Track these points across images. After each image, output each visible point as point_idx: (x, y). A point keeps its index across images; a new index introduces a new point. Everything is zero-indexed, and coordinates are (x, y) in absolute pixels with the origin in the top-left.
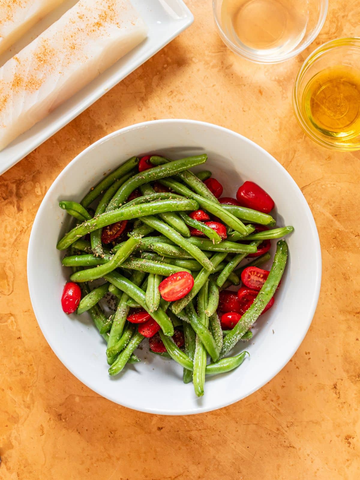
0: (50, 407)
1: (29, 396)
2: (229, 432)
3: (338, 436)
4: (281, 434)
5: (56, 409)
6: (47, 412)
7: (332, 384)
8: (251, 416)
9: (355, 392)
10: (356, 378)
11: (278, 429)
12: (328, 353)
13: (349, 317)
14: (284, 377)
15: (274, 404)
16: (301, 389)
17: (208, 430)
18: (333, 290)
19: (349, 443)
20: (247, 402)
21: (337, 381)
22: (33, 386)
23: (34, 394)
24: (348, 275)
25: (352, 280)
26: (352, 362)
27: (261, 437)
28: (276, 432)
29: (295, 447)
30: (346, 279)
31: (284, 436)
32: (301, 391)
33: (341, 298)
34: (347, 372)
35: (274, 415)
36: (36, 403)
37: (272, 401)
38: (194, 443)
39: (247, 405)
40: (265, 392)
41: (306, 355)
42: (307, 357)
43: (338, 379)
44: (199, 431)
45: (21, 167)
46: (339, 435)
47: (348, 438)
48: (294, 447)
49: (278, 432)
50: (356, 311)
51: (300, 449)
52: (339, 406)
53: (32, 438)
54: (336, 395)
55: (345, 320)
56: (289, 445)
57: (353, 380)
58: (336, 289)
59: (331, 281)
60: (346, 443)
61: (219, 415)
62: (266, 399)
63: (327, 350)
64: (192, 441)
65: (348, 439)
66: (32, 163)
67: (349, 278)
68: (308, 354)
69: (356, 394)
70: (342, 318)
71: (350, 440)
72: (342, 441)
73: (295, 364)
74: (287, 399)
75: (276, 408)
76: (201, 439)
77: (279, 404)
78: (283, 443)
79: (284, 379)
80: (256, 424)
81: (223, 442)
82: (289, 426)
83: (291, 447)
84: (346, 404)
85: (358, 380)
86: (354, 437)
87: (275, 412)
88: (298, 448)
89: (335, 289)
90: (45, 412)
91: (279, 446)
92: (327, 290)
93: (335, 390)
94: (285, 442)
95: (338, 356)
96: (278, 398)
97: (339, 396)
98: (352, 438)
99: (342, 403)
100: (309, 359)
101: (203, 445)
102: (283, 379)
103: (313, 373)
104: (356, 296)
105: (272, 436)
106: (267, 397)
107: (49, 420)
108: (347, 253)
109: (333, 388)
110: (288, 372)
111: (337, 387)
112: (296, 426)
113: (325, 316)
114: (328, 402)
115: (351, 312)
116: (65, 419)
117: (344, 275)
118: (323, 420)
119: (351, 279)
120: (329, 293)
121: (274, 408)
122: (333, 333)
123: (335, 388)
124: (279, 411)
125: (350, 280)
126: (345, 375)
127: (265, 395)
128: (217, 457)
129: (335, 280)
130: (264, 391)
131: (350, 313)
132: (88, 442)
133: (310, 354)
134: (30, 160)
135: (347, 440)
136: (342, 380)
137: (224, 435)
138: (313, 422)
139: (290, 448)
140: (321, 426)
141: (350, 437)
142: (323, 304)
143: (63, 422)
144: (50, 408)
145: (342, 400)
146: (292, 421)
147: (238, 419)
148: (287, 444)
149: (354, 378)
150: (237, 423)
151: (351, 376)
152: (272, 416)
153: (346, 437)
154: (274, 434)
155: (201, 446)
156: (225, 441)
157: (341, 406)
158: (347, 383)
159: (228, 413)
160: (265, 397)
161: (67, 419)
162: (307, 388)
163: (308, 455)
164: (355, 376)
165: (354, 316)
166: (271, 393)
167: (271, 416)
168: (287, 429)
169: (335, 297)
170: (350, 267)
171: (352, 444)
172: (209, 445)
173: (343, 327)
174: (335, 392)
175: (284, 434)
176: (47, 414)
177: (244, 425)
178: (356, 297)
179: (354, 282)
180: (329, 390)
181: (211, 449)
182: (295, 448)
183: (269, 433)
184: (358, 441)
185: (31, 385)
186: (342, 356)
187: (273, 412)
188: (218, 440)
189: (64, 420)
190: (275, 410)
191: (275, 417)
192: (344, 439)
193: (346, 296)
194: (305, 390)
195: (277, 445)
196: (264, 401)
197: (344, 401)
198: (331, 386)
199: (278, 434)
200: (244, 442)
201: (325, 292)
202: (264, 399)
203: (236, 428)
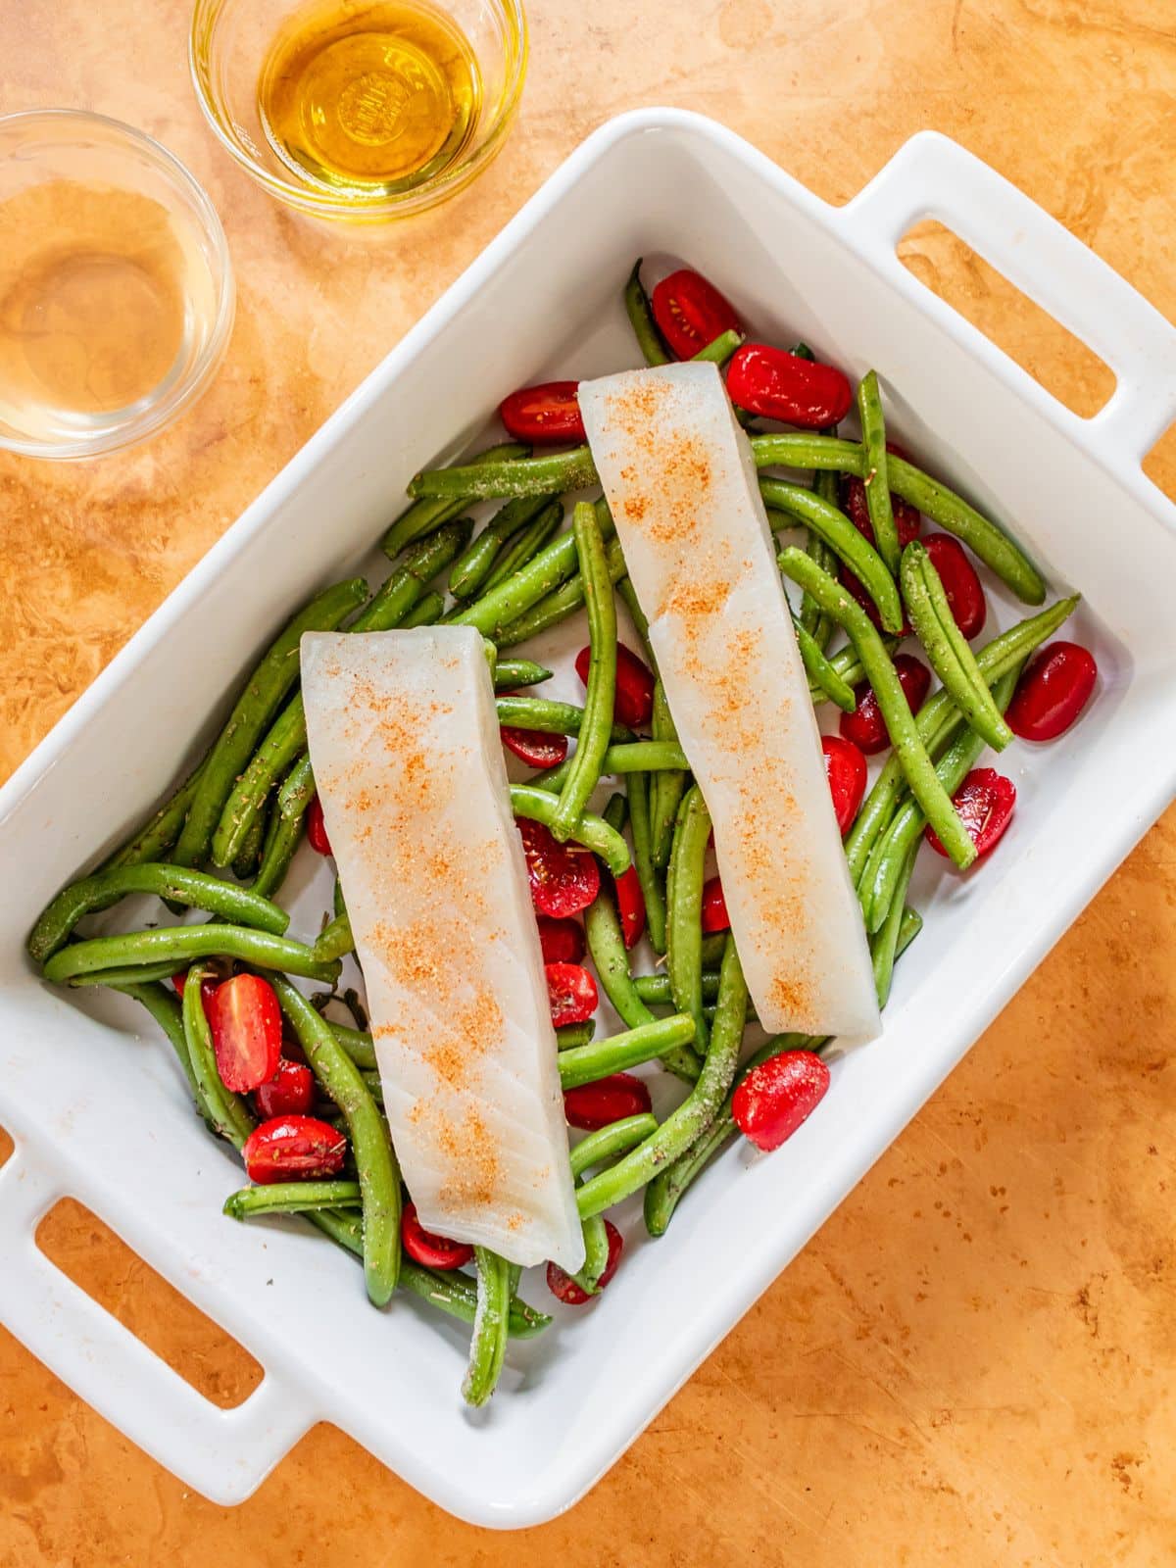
0: (185, 1348)
2: (748, 1441)
3: (1091, 1457)
4: (913, 1449)
5: (200, 1356)
7: (1073, 1289)
8: (820, 1390)
9: (1145, 1316)
10: (1148, 1272)
11: (903, 1433)
12: (1061, 1193)
13: (1126, 1079)
14: (926, 1267)
15: (890, 1351)
16: (976, 1305)
17: (682, 1431)
18: (1080, 994)
19: (1126, 1479)
20: (806, 1344)
21: (1089, 1280)
22: (133, 1282)
23: (133, 1305)
24: (1125, 948)
25: (1136, 965)
26: (1135, 1220)
27: (850, 1456)
28: (898, 1442)
29: (957, 1489)
30: (1117, 960)
31: (922, 1456)
32: (976, 1310)
33: (1102, 1020)
34: (1122, 1252)
35: (891, 1387)
37: (886, 1341)
38: (638, 1474)
39: (808, 1354)
40: (864, 1313)
41: (993, 1198)
42: (997, 1202)
43: (1093, 1276)
44: (656, 1435)
45: (118, 594)
46: (1095, 1455)
47: (1121, 1463)
48: (952, 1492)
49: (901, 1443)
50: (1150, 1061)
51: (971, 1497)
52: (1095, 1360)
53: (124, 1449)
54: (1087, 1324)
55: (1116, 1089)
56: (936, 1485)
57: (1140, 1279)
58: (1089, 991)
59: (1072, 967)
60: (1118, 1479)
61: (718, 1385)
62: (867, 1335)
63: (1059, 1182)
64: (632, 1467)
65: (1123, 1468)
66: (155, 582)
67: (1128, 959)
68: (999, 1194)
69: (1147, 1323)
70: (1105, 1081)
71: (1128, 1470)
72: (1103, 1472)
73: (959, 1225)
74: (931, 1337)
75: (898, 1364)
76: (660, 1462)
77: (907, 1353)
78: (920, 1476)
79: (924, 1271)
80: (835, 1415)
81: (729, 1471)
82: (937, 1422)
83: (943, 1489)
84: (1117, 1354)
85: (1154, 1280)
86: (1141, 1459)
87: (896, 1378)
88: (964, 1494)
89: (1086, 992)
91: (906, 1486)
92: (1061, 992)
93: (1083, 1310)
94: (924, 1473)
95: (1091, 1201)
96: (906, 1332)
97: (1096, 1330)
98: (1134, 1464)
99: (1103, 1351)
100: (1004, 1209)
101: (664, 1480)
102: (920, 1273)
103: (1014, 1256)
104: (1150, 1013)
105: (884, 1453)
106: (870, 1328)
108: (1121, 879)
109: (1077, 1304)
110: (936, 1249)
111: (1090, 1302)
112: (961, 1423)
113: (1053, 1075)
114: (1060, 1347)
115: (1133, 1062)
116: (230, 1389)
117: (1112, 948)
118: (1045, 1404)
119: (1134, 959)
120: (1064, 1003)
121: (892, 1364)
122: (1078, 1128)
123: (1083, 1302)
124: (908, 1374)
125: (1131, 963)
126: (1114, 1263)
127: (865, 1322)
128: (709, 1520)
129: (1084, 962)
130: (860, 1309)
131: (1129, 1066)
132: (300, 1464)
133: (1007, 1195)
134: (147, 573)
135: (1117, 1470)
136: (1105, 1278)
137: (732, 1450)
138: (1014, 1413)
139: (940, 1492)
140: (1038, 1426)
141: (1129, 1461)
142: (1047, 1037)
144: (183, 1352)
145: (1104, 1341)
146: (946, 1406)
147: (777, 1399)
148: (930, 1480)
149: (1143, 1272)
150: (775, 1410)
151: (1133, 1266)
152: (887, 1391)
153: (1115, 1460)
154: (891, 1449)
155: (659, 1484)
156: (735, 1470)
157: (1100, 1360)
158: (1120, 1285)
159: (745, 1378)
160: (864, 1330)
161: (237, 1390)
162: (995, 1301)
163: (998, 1517)
164: (1145, 1266)
165: (1143, 1075)
166: (883, 1315)
167: (882, 1391)
168: (930, 1431)
169: (1085, 1014)
170: (1130, 924)
171: (1134, 1481)
172: (685, 1480)
173: (1110, 1110)
174: (1082, 1316)
175: (921, 1447)
177: (797, 1416)
178: (1150, 1018)
179: (1144, 969)
180: (1066, 1310)
181: (692, 1493)
182: (958, 1494)
183: (874, 1446)
184: (1152, 1472)
185: (126, 1278)
186: (1105, 1202)
187: (889, 1377)
188: (714, 1466)
189: (226, 1394)
190: (895, 1371)
191: (895, 1394)
192: (1109, 1467)
193: (1120, 1014)
194: (989, 1307)
195: (900, 1485)
196: (861, 1342)
197: (1110, 1344)
198: (1070, 1296)
199: (904, 1448)
200: (796, 1473)
201: (1054, 999)
202: (863, 1334)
203: (772, 1427)
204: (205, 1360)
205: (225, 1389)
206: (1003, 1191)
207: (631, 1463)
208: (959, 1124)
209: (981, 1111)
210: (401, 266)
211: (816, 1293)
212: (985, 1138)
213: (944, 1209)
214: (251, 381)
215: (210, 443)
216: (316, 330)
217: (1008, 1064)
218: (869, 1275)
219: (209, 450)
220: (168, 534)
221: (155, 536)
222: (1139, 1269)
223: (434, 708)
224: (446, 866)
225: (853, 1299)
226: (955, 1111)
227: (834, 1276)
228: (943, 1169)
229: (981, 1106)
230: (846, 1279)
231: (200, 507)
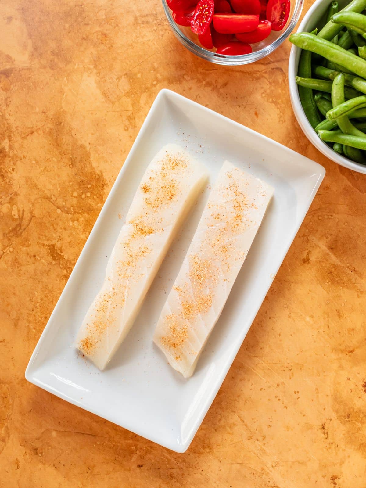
0: (26, 440)
1: (4, 429)
2: (212, 472)
3: (324, 477)
4: (266, 474)
5: (32, 443)
6: (22, 446)
7: (321, 424)
8: (236, 456)
9: (344, 432)
10: (345, 418)
11: (263, 469)
12: (317, 393)
13: (341, 355)
14: (272, 417)
15: (259, 444)
16: (288, 429)
17: (190, 468)
19: (335, 484)
20: (231, 441)
21: (326, 421)
22: (9, 419)
23: (9, 426)
24: (342, 312)
25: (346, 318)
26: (342, 402)
27: (245, 476)
28: (261, 472)
29: (279, 486)
30: (340, 316)
31: (269, 476)
32: (288, 431)
33: (333, 336)
34: (337, 412)
35: (259, 455)
36: (11, 436)
37: (258, 440)
38: (175, 481)
39: (232, 444)
40: (250, 431)
41: (294, 394)
42: (296, 396)
43: (327, 419)
44: (181, 469)
46: (325, 476)
47: (334, 478)
49: (262, 472)
50: (349, 350)
52: (326, 446)
53: (7, 472)
55: (337, 359)
56: (273, 485)
57: (342, 421)
58: (330, 327)
59: (324, 318)
60: (332, 483)
61: (202, 454)
62: (251, 438)
63: (317, 389)
64: (173, 479)
65: (334, 480)
66: (10, 184)
67: (343, 316)
68: (297, 393)
69: (344, 435)
70: (333, 356)
71: (336, 481)
72: (327, 481)
73: (283, 403)
74: (273, 439)
75: (261, 448)
76: (182, 478)
78: (268, 483)
79: (271, 418)
80: (240, 464)
81: (205, 481)
82: (274, 466)
83: (275, 487)
84: (334, 444)
85: (347, 421)
86: (340, 477)
87: (261, 452)
89: (328, 327)
90: (21, 445)
91: (263, 486)
92: (320, 327)
93: (323, 431)
94: (269, 481)
95: (327, 396)
96: (264, 437)
97: (327, 436)
98: (338, 479)
99: (329, 443)
100: (298, 398)
101: (184, 483)
102: (269, 419)
103: (301, 413)
104: (350, 334)
105: (256, 475)
106: (252, 436)
107: (25, 454)
108: (342, 289)
109: (321, 429)
110: (275, 411)
111: (326, 428)
112: (282, 466)
113: (316, 354)
114: (315, 442)
115: (343, 350)
116: (41, 453)
117: (338, 312)
118: (309, 460)
119: (345, 316)
120: (321, 331)
121: (259, 448)
122: (324, 372)
123: (323, 428)
124: (264, 450)
125: (344, 317)
126: (334, 415)
127: (251, 434)
129: (328, 317)
131: (342, 351)
132: (65, 477)
133: (299, 394)
134: (7, 181)
135: (332, 481)
136: (331, 420)
137: (206, 474)
138: (299, 463)
140: (307, 466)
141: (336, 478)
142: (315, 342)
143: (39, 456)
144: (26, 442)
145: (330, 440)
146: (277, 461)
147: (221, 458)
148: (271, 484)
149: (344, 418)
150: (220, 462)
151: (340, 416)
152: (258, 456)
153: (331, 478)
154: (258, 474)
155: (182, 484)
156: (207, 480)
157: (328, 447)
158: (336, 423)
159: (211, 452)
161: (44, 454)
162: (294, 428)
164: (345, 416)
165: (347, 354)
166: (257, 432)
167: (256, 456)
168: (271, 469)
169: (328, 334)
170: (345, 304)
171: (337, 484)
172: (191, 483)
173: (335, 366)
174: (323, 432)
175: (268, 473)
176: (22, 448)
177: (227, 464)
178: (350, 335)
179: (348, 319)
180: (317, 430)
183: (253, 473)
184: (344, 481)
185: (6, 418)
186: (332, 396)
187: (258, 452)
188: (200, 479)
189: (40, 455)
190: (260, 450)
191: (260, 457)
192: (330, 480)
193: (339, 334)
194: (292, 430)
195: (261, 485)
196: (249, 440)
197: (332, 441)
198: (319, 426)
199: (263, 474)
200: (227, 482)
201: (318, 329)
202: (250, 438)
203: (219, 467)
204: (33, 444)
205: (39, 454)
206: (298, 392)
207: (173, 478)
208: (284, 370)
209: (291, 366)
210: (95, 71)
211: (235, 425)
212: (293, 375)
213: (277, 399)
214: (42, 113)
215: (28, 135)
216: (65, 94)
217: (301, 351)
218: (253, 419)
219: (28, 137)
220: (14, 167)
221: (10, 168)
222: (342, 417)
225: (247, 427)
226: (283, 366)
227: (241, 420)
228: (278, 385)
229: (291, 365)
230: (245, 421)
231: (25, 158)
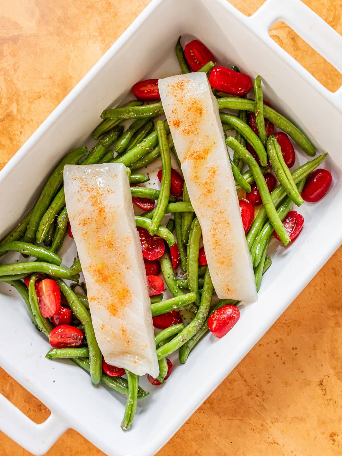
1: (8, 386)
2: (212, 427)
3: (323, 433)
4: (265, 430)
7: (318, 380)
8: (235, 411)
9: (341, 389)
11: (262, 425)
12: (315, 349)
13: (337, 313)
16: (286, 385)
17: (191, 424)
18: (323, 285)
19: (334, 440)
20: (231, 397)
21: (323, 377)
24: (338, 270)
26: (339, 358)
27: (245, 432)
28: (260, 428)
29: (279, 443)
30: (336, 274)
31: (268, 432)
32: (287, 387)
33: (330, 294)
34: (334, 368)
35: (258, 411)
36: (16, 393)
37: (257, 396)
38: (176, 437)
39: (232, 400)
40: (250, 387)
41: (292, 350)
42: (294, 352)
43: (325, 376)
45: (5, 150)
46: (324, 433)
47: (332, 435)
48: (277, 444)
49: (261, 428)
51: (284, 446)
52: (325, 403)
54: (322, 391)
55: (334, 316)
56: (272, 442)
57: (340, 377)
58: (326, 284)
60: (331, 440)
61: (203, 409)
62: (251, 394)
63: (314, 346)
65: (333, 437)
66: (18, 146)
67: (339, 274)
68: (295, 349)
70: (330, 313)
71: (335, 438)
72: (326, 438)
73: (281, 359)
74: (272, 395)
75: (261, 403)
76: (184, 434)
77: (264, 400)
78: (267, 439)
79: (270, 374)
80: (240, 419)
81: (206, 437)
82: (273, 422)
83: (275, 443)
84: (332, 401)
86: (339, 434)
87: (260, 408)
88: (281, 445)
89: (325, 285)
90: (25, 402)
91: (263, 442)
92: (317, 284)
93: (321, 387)
94: (269, 438)
95: (325, 352)
96: (263, 393)
97: (325, 393)
98: (336, 436)
99: (328, 400)
100: (296, 354)
101: (185, 439)
102: (268, 374)
103: (299, 369)
105: (256, 431)
106: (252, 392)
107: (29, 410)
109: (320, 385)
110: (274, 367)
111: (324, 384)
112: (281, 422)
113: (313, 311)
114: (313, 398)
117: (334, 270)
118: (308, 417)
119: (341, 274)
120: (318, 288)
121: (259, 403)
122: (321, 328)
123: (321, 384)
124: (264, 406)
126: (332, 372)
127: (250, 390)
128: (199, 452)
129: (324, 275)
130: (249, 386)
131: (339, 308)
132: (68, 434)
133: (297, 350)
134: (15, 143)
135: (331, 438)
136: (329, 377)
137: (207, 430)
138: (298, 419)
139: (274, 444)
140: (306, 423)
141: (335, 435)
142: (312, 299)
143: (43, 413)
144: (30, 398)
145: (328, 397)
146: (276, 417)
147: (222, 414)
148: (270, 440)
150: (221, 418)
151: (338, 373)
152: (257, 412)
153: (330, 434)
154: (258, 430)
155: (183, 441)
156: (208, 436)
157: (326, 403)
158: (334, 379)
159: (211, 407)
160: (250, 393)
162: (293, 384)
163: (292, 452)
166: (256, 388)
167: (255, 412)
168: (271, 425)
169: (324, 292)
170: (340, 262)
171: (336, 441)
172: (192, 439)
173: (332, 323)
174: (321, 388)
175: (268, 429)
176: (26, 404)
177: (228, 419)
180: (316, 387)
181: (194, 444)
182: (279, 445)
183: (252, 429)
186: (329, 352)
187: (258, 407)
188: (201, 435)
190: (260, 405)
191: (260, 413)
192: (328, 437)
193: (336, 292)
194: (291, 386)
195: (261, 442)
196: (249, 396)
197: (330, 398)
198: (317, 382)
199: (262, 430)
200: (227, 438)
201: (314, 287)
202: (250, 394)
203: (220, 423)
205: (43, 410)
206: (296, 348)
208: (282, 327)
209: (289, 323)
210: (100, 38)
211: (235, 380)
212: (291, 331)
213: (276, 354)
214: (49, 78)
215: (35, 99)
216: (71, 60)
217: (299, 308)
218: (252, 375)
219: (35, 102)
220: (22, 130)
221: (18, 131)
222: (340, 374)
223: (109, 192)
224: (112, 245)
225: (247, 383)
226: (281, 323)
227: (241, 375)
228: (277, 341)
229: (290, 321)
230: (244, 376)
231: (33, 121)
